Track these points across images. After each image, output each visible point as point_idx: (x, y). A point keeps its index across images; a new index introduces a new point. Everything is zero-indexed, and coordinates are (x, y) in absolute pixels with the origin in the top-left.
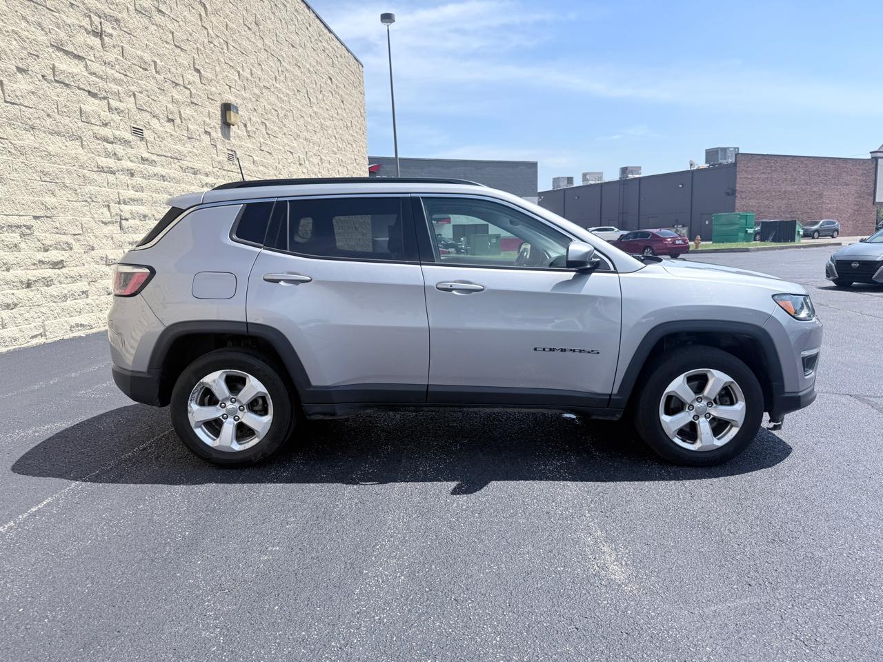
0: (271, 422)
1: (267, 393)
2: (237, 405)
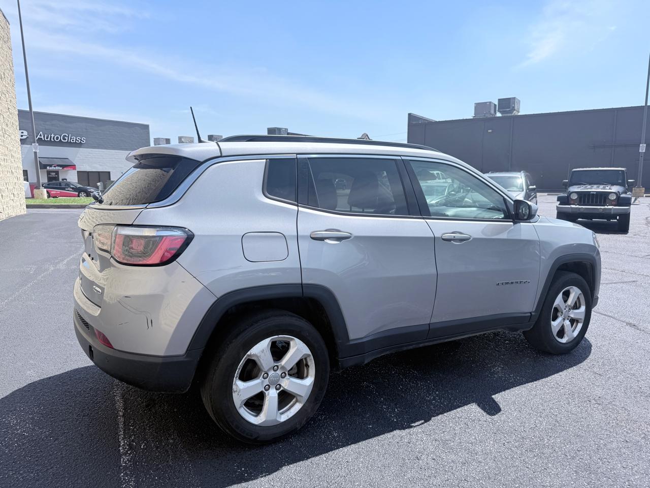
0: (313, 384)
1: (311, 354)
2: (279, 372)
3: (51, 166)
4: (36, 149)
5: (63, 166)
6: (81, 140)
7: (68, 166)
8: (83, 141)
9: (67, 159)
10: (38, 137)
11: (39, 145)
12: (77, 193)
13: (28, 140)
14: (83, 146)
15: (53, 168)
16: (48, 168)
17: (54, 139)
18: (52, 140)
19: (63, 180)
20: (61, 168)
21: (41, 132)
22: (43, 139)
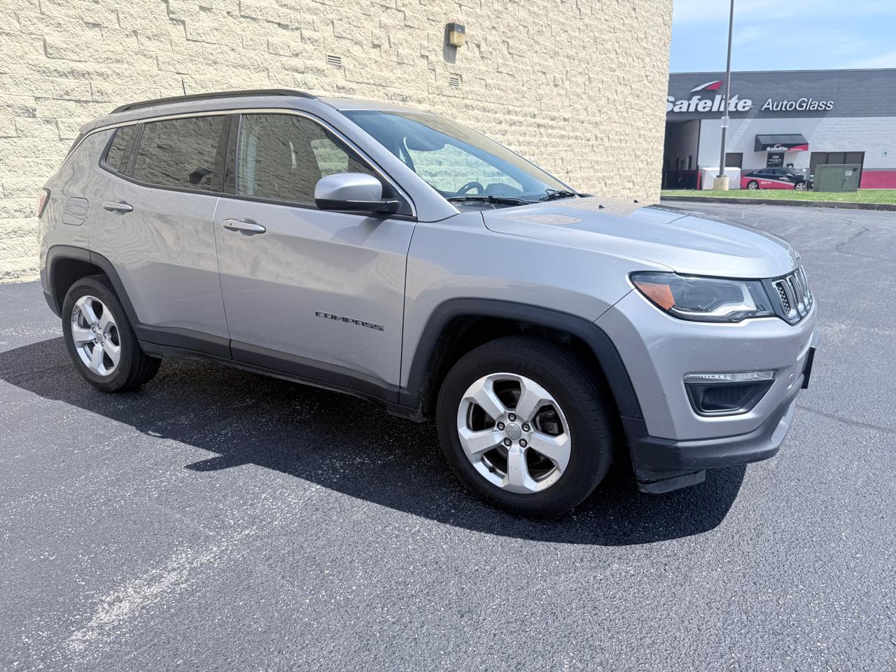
1: (115, 324)
2: (101, 331)
3: (772, 146)
4: (725, 124)
5: (790, 146)
6: (826, 105)
7: (798, 144)
8: (829, 107)
9: (801, 135)
10: (765, 106)
11: (730, 118)
12: (793, 184)
13: (751, 112)
14: (827, 115)
15: (775, 149)
16: (768, 149)
17: (786, 108)
18: (783, 109)
19: (788, 165)
20: (786, 149)
21: (770, 100)
22: (771, 109)
